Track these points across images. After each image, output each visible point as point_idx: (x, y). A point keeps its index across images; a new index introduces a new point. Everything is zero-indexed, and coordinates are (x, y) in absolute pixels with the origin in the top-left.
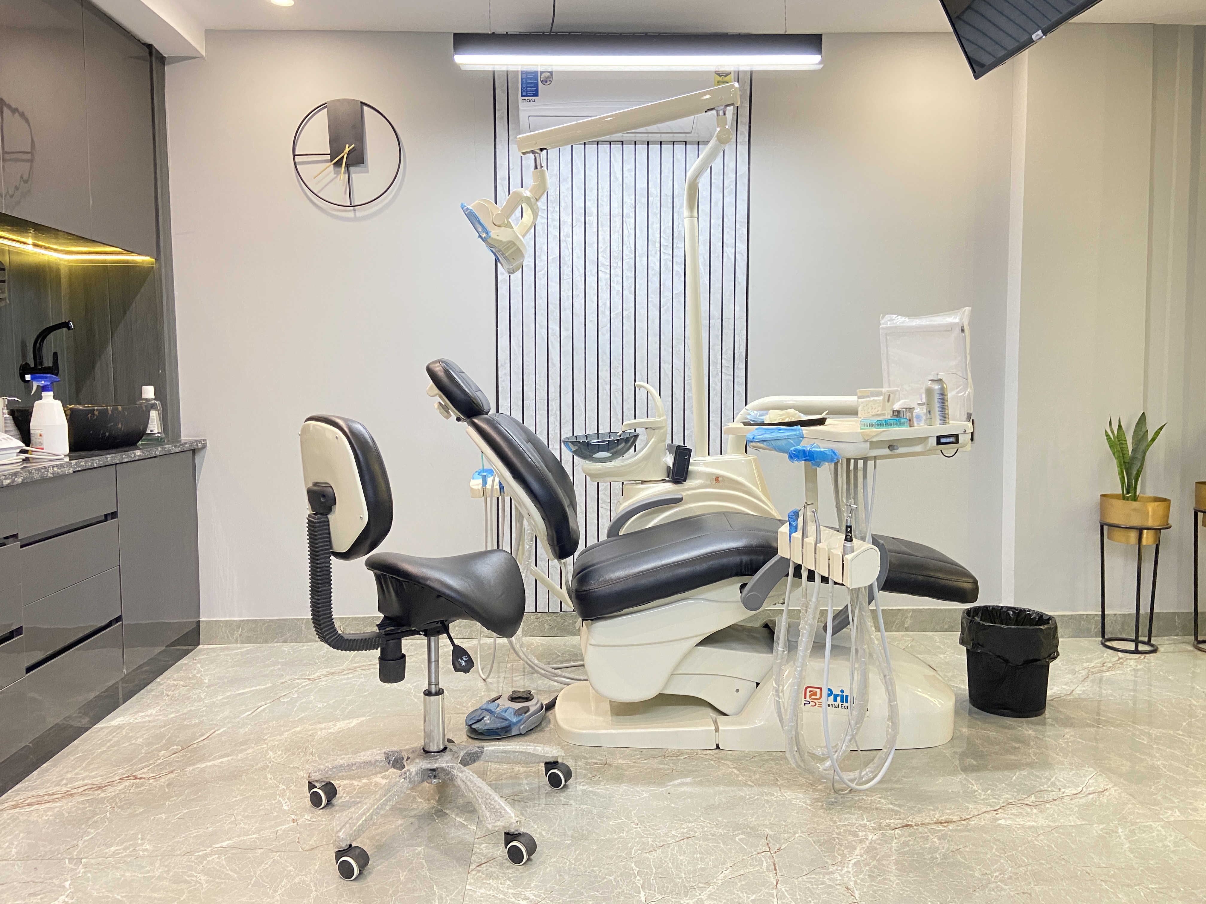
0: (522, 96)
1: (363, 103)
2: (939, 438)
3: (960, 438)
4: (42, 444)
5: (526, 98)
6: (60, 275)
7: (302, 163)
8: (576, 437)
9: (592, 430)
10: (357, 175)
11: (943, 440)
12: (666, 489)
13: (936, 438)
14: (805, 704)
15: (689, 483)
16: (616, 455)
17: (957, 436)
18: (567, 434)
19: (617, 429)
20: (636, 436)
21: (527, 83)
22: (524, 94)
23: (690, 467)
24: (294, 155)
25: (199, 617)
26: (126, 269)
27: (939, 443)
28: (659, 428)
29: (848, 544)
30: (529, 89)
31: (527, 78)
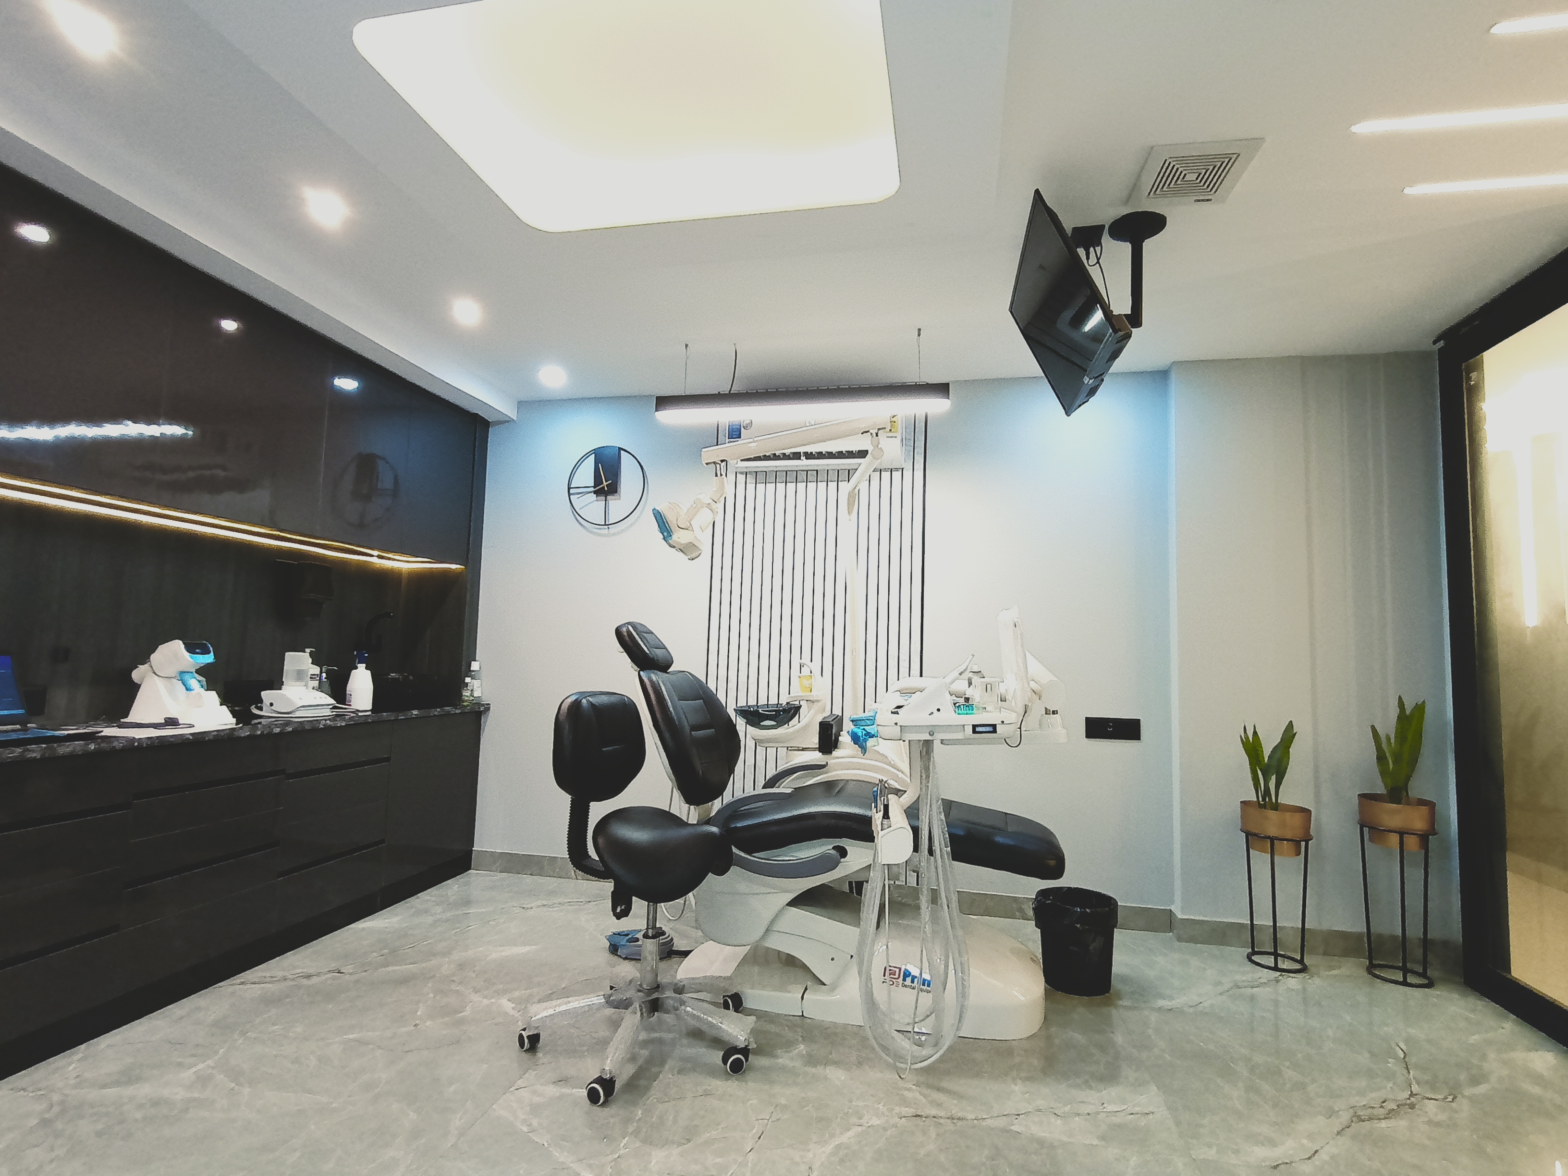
0: (729, 438)
1: (620, 449)
2: (974, 727)
3: (999, 728)
4: (350, 701)
5: (732, 440)
6: (401, 579)
7: (574, 494)
8: (749, 706)
9: (763, 701)
10: (612, 501)
11: (978, 729)
12: (816, 757)
13: (971, 727)
14: (883, 982)
15: (835, 753)
16: (780, 724)
17: (994, 726)
18: (742, 703)
19: (783, 701)
20: (800, 707)
21: (733, 429)
22: (730, 437)
23: (840, 738)
24: (569, 489)
25: (473, 847)
26: (446, 573)
27: (974, 732)
28: (818, 701)
29: (886, 821)
30: (734, 433)
31: (733, 425)
